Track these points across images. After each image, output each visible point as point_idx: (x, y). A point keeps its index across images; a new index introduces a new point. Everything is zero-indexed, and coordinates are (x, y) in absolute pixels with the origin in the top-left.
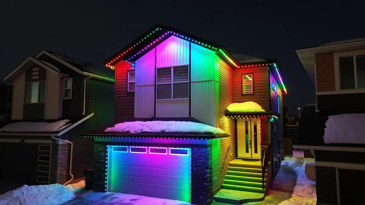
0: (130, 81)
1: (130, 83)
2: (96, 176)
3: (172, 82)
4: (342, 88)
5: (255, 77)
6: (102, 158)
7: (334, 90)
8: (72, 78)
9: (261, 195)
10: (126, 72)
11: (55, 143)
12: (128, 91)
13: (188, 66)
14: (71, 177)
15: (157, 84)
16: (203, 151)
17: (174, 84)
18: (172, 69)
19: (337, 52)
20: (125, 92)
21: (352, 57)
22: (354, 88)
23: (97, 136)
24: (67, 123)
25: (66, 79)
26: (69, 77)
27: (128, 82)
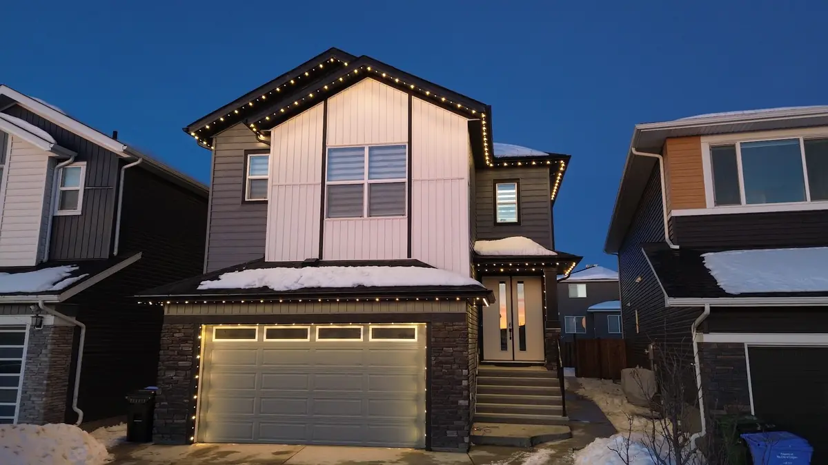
0: (252, 175)
1: (251, 180)
2: (166, 403)
3: (366, 181)
4: (718, 202)
5: (522, 188)
6: (182, 358)
7: (704, 206)
8: (85, 163)
9: (566, 430)
10: (242, 153)
11: (41, 321)
12: (246, 200)
13: (405, 146)
14: (77, 415)
15: (327, 183)
16: (455, 327)
17: (370, 185)
18: (367, 150)
19: (707, 135)
20: (240, 201)
21: (734, 146)
22: (738, 202)
23: (168, 299)
24: (73, 274)
25: (67, 162)
26: (76, 160)
27: (248, 177)
